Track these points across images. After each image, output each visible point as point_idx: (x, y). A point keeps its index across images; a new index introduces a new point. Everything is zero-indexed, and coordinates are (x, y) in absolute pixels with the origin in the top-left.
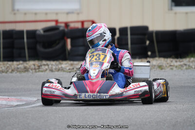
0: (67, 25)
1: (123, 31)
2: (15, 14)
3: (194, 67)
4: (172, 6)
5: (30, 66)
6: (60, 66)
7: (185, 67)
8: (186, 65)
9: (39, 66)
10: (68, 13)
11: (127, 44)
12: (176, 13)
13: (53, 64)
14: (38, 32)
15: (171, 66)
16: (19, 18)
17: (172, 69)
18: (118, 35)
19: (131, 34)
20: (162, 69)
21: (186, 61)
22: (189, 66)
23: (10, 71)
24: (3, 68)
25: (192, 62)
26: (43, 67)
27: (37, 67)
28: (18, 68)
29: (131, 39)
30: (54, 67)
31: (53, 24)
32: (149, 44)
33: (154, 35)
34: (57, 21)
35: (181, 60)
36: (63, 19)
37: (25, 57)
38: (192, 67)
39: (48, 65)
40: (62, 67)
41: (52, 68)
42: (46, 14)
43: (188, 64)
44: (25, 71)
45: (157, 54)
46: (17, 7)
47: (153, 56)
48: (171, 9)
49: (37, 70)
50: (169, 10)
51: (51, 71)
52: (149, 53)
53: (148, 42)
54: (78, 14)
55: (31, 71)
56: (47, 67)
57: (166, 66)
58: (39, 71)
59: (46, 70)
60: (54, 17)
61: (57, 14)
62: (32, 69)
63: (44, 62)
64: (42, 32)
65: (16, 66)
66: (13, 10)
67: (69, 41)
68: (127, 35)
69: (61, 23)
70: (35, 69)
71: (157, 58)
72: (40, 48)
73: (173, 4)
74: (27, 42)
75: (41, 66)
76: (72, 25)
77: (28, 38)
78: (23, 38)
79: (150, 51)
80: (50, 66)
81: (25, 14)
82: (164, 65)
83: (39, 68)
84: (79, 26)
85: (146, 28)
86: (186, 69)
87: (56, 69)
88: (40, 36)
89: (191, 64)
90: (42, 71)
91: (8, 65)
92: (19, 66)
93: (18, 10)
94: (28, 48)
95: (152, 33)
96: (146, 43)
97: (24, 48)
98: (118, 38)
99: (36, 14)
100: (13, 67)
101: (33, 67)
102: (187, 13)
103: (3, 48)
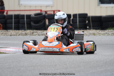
0: (46, 12)
1: (75, 16)
2: (20, 6)
3: (111, 34)
4: (99, 4)
6: (43, 33)
7: (106, 34)
8: (107, 33)
9: (32, 33)
10: (47, 6)
11: (77, 22)
12: (101, 7)
13: (39, 32)
14: (32, 16)
15: (99, 34)
16: (22, 8)
17: (100, 35)
18: (72, 18)
19: (79, 18)
20: (95, 35)
21: (106, 31)
22: (108, 34)
23: (18, 35)
24: (14, 33)
25: (110, 32)
26: (34, 33)
27: (31, 33)
28: (22, 34)
29: (79, 20)
30: (40, 33)
31: (39, 12)
32: (88, 22)
33: (90, 18)
34: (41, 11)
35: (104, 31)
36: (44, 9)
37: (25, 28)
38: (110, 35)
39: (37, 32)
40: (44, 33)
41: (39, 33)
42: (36, 6)
43: (108, 33)
44: (26, 35)
45: (92, 27)
47: (90, 29)
48: (99, 5)
49: (32, 35)
50: (98, 5)
51: (39, 35)
52: (88, 27)
53: (87, 22)
54: (52, 7)
55: (29, 35)
56: (36, 33)
58: (33, 35)
59: (36, 34)
60: (40, 8)
61: (41, 7)
62: (29, 34)
63: (35, 31)
64: (34, 16)
65: (21, 32)
66: (19, 4)
67: (47, 20)
68: (77, 18)
69: (43, 11)
70: (30, 34)
71: (92, 30)
73: (100, 3)
75: (34, 32)
76: (48, 13)
77: (26, 19)
78: (24, 19)
79: (88, 26)
80: (38, 33)
81: (25, 6)
82: (96, 33)
83: (32, 34)
84: (52, 13)
85: (86, 14)
86: (107, 35)
88: (33, 18)
89: (110, 33)
90: (34, 35)
91: (17, 32)
92: (22, 33)
93: (21, 4)
94: (27, 24)
95: (89, 17)
96: (86, 22)
97: (25, 24)
98: (72, 19)
99: (30, 6)
100: (19, 33)
101: (29, 33)
102: (107, 7)
103: (14, 23)
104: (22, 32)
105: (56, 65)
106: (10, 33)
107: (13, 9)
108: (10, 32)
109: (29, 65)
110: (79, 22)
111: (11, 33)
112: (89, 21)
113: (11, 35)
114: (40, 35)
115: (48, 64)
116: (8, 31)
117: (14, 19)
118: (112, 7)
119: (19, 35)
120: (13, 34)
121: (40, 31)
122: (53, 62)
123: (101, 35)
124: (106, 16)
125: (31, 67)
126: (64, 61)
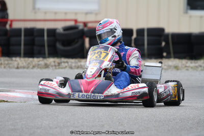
0: (85, 24)
1: (140, 32)
2: (35, 13)
4: (187, 9)
5: (50, 63)
6: (79, 64)
7: (200, 68)
8: (201, 66)
9: (59, 63)
10: (87, 14)
11: (144, 45)
12: (191, 17)
13: (72, 62)
14: (58, 31)
15: (186, 67)
16: (40, 16)
17: (187, 70)
18: (135, 36)
19: (148, 35)
20: (178, 69)
21: (200, 62)
23: (31, 66)
24: (25, 64)
26: (63, 64)
27: (57, 64)
28: (39, 65)
29: (148, 40)
30: (73, 65)
31: (72, 23)
32: (165, 45)
33: (170, 37)
34: (76, 21)
35: (196, 61)
36: (81, 19)
37: (45, 54)
39: (67, 62)
40: (81, 65)
41: (71, 65)
42: (66, 13)
43: (203, 65)
44: (46, 68)
45: (172, 55)
46: (39, 5)
47: (168, 57)
49: (57, 67)
50: (184, 13)
51: (71, 68)
53: (163, 44)
54: (96, 14)
56: (66, 64)
57: (182, 67)
58: (59, 68)
59: (66, 67)
60: (73, 17)
61: (76, 14)
62: (52, 66)
63: (63, 60)
64: (61, 31)
65: (37, 63)
66: (34, 8)
67: (87, 40)
68: (144, 35)
69: (80, 22)
70: (55, 66)
71: (172, 59)
72: (59, 46)
73: (189, 7)
74: (48, 41)
75: (61, 63)
76: (90, 25)
77: (48, 36)
78: (44, 36)
79: (166, 52)
80: (70, 63)
81: (45, 13)
82: (180, 66)
83: (59, 65)
85: (162, 30)
86: (202, 70)
87: (75, 66)
88: (61, 34)
90: (62, 68)
91: (29, 62)
93: (39, 9)
94: (49, 46)
95: (167, 35)
96: (161, 44)
97: (44, 46)
98: (135, 39)
99: (56, 13)
100: (34, 63)
101: (53, 64)
102: (201, 17)
103: (25, 45)
104: (39, 61)
105: (103, 126)
106: (15, 64)
107: (22, 18)
108: (15, 60)
109: (51, 125)
110: (148, 44)
111: (18, 64)
112: (167, 43)
113: (18, 68)
115: (87, 122)
116: (12, 60)
119: (34, 67)
120: (21, 64)
121: (73, 60)
122: (97, 120)
123: (190, 70)
124: (200, 33)
125: (56, 128)
126: (119, 118)
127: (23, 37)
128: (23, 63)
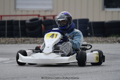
0: (44, 17)
2: (16, 11)
3: (110, 42)
4: (104, 8)
5: (19, 41)
6: (35, 41)
8: (106, 41)
10: (46, 11)
12: (106, 12)
14: (27, 22)
15: (98, 41)
16: (19, 13)
17: (98, 43)
19: (79, 24)
22: (108, 42)
27: (22, 41)
29: (79, 26)
30: (32, 41)
31: (37, 17)
32: (89, 29)
33: (92, 24)
34: (39, 16)
35: (105, 38)
36: (42, 14)
39: (29, 40)
40: (36, 41)
42: (34, 11)
43: (108, 40)
44: (16, 43)
45: (93, 35)
46: (18, 7)
48: (104, 10)
49: (22, 43)
50: (102, 10)
52: (89, 34)
53: (88, 28)
54: (51, 11)
55: (18, 43)
57: (95, 42)
58: (23, 43)
59: (28, 42)
60: (38, 13)
61: (39, 11)
65: (11, 40)
66: (15, 9)
68: (77, 24)
69: (41, 16)
70: (21, 42)
71: (93, 37)
72: (27, 30)
74: (21, 27)
75: (25, 40)
76: (47, 18)
77: (21, 25)
78: (18, 25)
81: (22, 11)
84: (52, 18)
86: (106, 43)
88: (28, 24)
89: (109, 41)
90: (25, 44)
92: (13, 41)
93: (18, 9)
94: (21, 30)
95: (90, 23)
97: (19, 30)
99: (28, 11)
100: (9, 41)
101: (20, 41)
102: (112, 12)
103: (7, 30)
107: (8, 14)
114: (32, 43)
117: (7, 25)
118: (119, 12)
119: (9, 43)
121: (32, 39)
124: (109, 21)
127: (6, 26)
128: (3, 41)
